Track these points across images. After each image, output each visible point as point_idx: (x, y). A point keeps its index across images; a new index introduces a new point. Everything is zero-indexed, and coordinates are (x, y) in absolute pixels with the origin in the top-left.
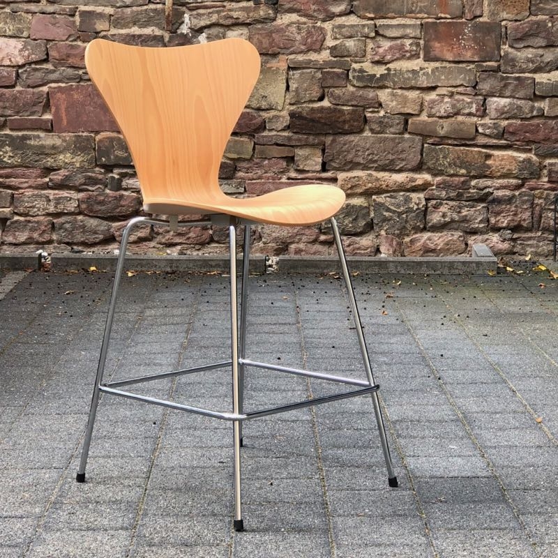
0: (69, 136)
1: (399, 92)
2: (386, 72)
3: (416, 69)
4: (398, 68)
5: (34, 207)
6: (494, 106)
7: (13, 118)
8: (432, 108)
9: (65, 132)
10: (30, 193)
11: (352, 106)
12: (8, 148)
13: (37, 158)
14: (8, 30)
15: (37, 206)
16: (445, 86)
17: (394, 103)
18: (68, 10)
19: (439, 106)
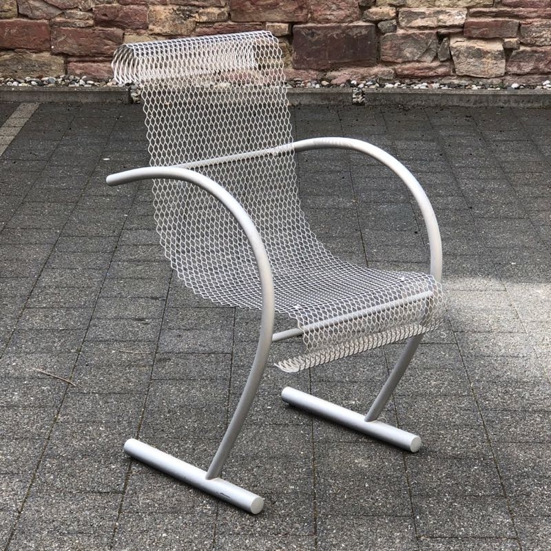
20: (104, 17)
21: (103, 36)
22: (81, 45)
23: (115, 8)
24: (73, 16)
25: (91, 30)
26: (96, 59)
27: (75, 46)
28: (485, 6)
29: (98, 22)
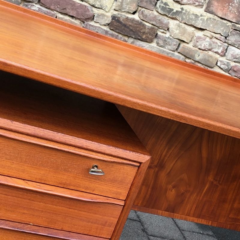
1: (183, 25)
2: (180, 10)
3: (198, 14)
4: (188, 10)
6: (231, 52)
8: (197, 42)
11: (152, 24)
16: (210, 31)
17: (177, 32)
19: (202, 42)
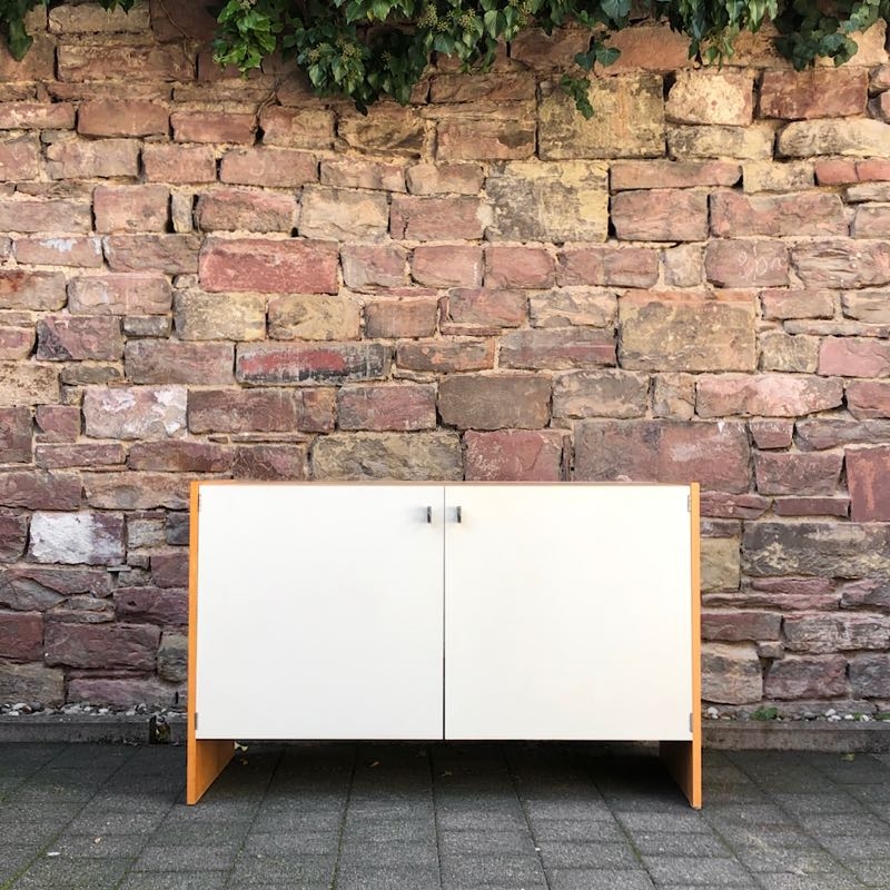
0: (876, 526)
5: (817, 639)
7: (786, 498)
9: (869, 521)
10: (813, 618)
12: (777, 546)
13: (824, 562)
14: (781, 362)
15: (823, 638)
18: (878, 330)
20: (130, 607)
21: (128, 638)
22: (91, 651)
23: (149, 592)
24: (81, 604)
25: (108, 627)
26: (116, 673)
27: (83, 653)
28: (727, 591)
29: (122, 615)
